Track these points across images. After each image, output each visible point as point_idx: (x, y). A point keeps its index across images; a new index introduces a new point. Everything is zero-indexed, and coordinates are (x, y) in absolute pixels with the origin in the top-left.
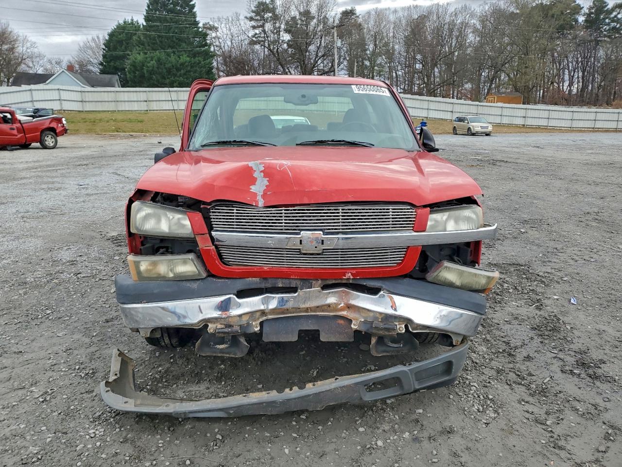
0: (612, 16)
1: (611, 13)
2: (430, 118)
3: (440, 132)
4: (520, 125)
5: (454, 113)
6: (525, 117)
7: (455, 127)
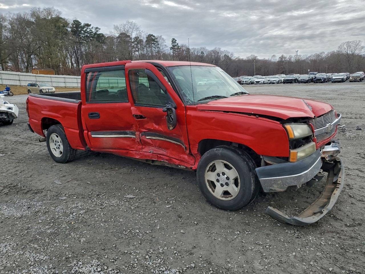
0: (84, 29)
1: (83, 28)
2: (4, 85)
3: (18, 93)
4: (63, 87)
5: (21, 81)
6: (65, 82)
7: (29, 90)
